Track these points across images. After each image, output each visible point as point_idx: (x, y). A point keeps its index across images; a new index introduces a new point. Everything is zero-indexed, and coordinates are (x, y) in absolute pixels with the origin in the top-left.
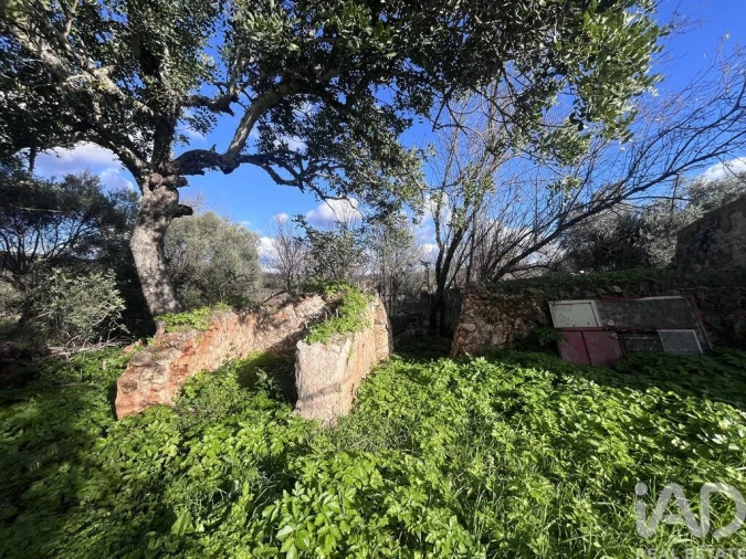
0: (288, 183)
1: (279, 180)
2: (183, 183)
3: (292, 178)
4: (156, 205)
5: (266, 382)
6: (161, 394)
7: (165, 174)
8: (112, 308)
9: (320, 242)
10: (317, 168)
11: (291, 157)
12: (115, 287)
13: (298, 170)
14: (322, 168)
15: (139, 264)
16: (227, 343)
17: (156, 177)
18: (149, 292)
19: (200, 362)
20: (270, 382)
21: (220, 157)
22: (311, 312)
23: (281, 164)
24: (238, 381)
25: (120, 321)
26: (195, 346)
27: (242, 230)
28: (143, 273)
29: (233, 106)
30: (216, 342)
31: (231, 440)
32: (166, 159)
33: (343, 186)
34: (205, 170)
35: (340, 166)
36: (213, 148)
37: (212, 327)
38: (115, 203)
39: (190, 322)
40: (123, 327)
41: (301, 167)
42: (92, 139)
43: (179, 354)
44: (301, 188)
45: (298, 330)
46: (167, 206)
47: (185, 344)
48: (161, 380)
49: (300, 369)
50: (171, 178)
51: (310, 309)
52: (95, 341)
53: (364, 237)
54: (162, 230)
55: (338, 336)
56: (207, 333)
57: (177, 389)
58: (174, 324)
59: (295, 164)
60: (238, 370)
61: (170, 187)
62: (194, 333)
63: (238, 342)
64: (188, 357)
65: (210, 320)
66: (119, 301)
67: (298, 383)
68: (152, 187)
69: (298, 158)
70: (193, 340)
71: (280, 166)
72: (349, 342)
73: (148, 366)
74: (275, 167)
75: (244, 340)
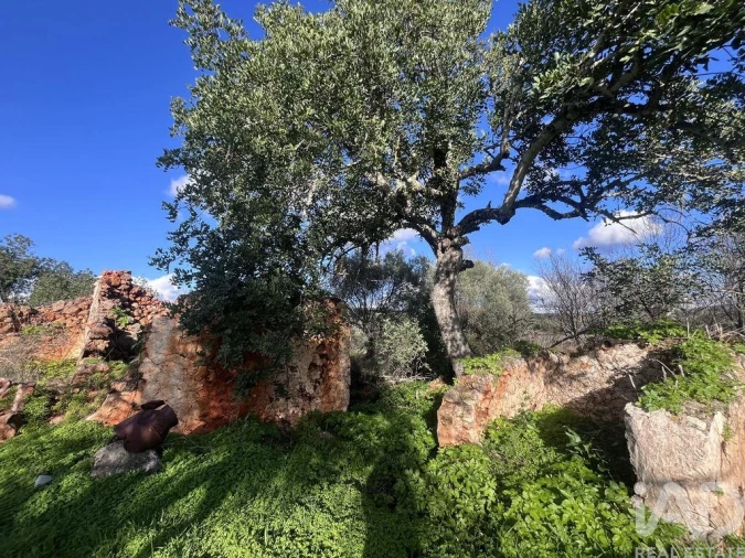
0: (566, 216)
1: (556, 216)
2: (465, 242)
3: (571, 209)
4: (446, 264)
5: (580, 445)
6: (471, 432)
7: (451, 238)
8: (420, 349)
9: (622, 276)
10: (602, 190)
11: (566, 187)
12: (420, 333)
13: (577, 199)
14: (610, 187)
15: (438, 313)
16: (521, 391)
17: (446, 242)
18: (446, 336)
19: (499, 407)
20: (586, 447)
21: (497, 211)
22: (622, 365)
23: (554, 198)
24: (541, 436)
25: (423, 360)
26: (493, 390)
27: (508, 272)
28: (441, 322)
29: (504, 162)
30: (511, 387)
31: (554, 507)
32: (451, 226)
33: (644, 199)
34: (480, 225)
35: (638, 177)
36: (489, 206)
37: (506, 373)
38: (412, 267)
39: (486, 366)
40: (426, 365)
41: (581, 194)
42: (406, 226)
43: (481, 396)
44: (585, 216)
45: (607, 386)
46: (454, 264)
47: (485, 388)
48: (470, 419)
49: (634, 441)
50: (456, 240)
51: (622, 360)
52: (409, 375)
53: (694, 258)
54: (452, 284)
55: (695, 405)
56: (502, 379)
57: (482, 429)
58: (473, 367)
59: (573, 193)
60: (538, 424)
61: (456, 247)
62: (491, 377)
63: (532, 392)
64: (487, 401)
65: (502, 366)
66: (424, 344)
67: (635, 460)
68: (443, 250)
69: (576, 185)
70: (491, 384)
71: (554, 200)
72: (719, 417)
73: (458, 403)
74: (549, 204)
75: (537, 389)
